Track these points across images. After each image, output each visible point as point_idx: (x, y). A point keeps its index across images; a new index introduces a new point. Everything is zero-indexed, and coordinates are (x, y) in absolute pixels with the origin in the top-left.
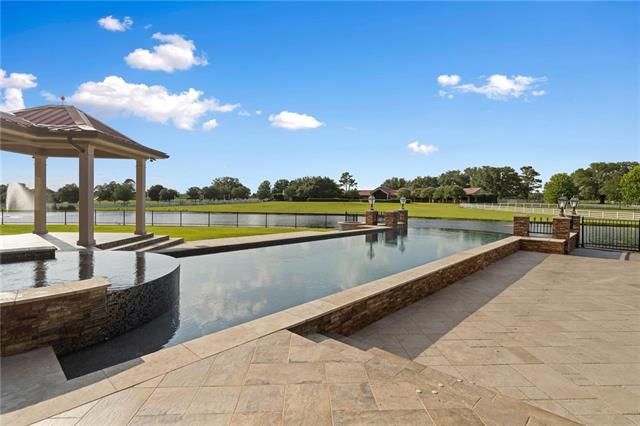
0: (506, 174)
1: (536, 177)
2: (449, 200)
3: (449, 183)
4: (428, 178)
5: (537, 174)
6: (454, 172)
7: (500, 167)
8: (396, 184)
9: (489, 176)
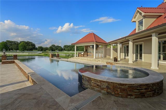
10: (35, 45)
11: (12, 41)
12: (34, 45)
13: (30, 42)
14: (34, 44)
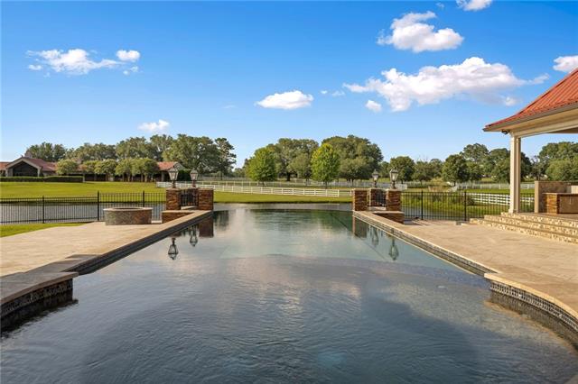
0: (205, 146)
1: (231, 152)
2: (138, 178)
3: (131, 155)
4: (102, 146)
5: (231, 147)
6: (138, 139)
7: (198, 137)
8: (50, 154)
9: (186, 147)
10: (378, 150)
11: (295, 140)
12: (374, 153)
13: (359, 140)
14: (375, 145)
